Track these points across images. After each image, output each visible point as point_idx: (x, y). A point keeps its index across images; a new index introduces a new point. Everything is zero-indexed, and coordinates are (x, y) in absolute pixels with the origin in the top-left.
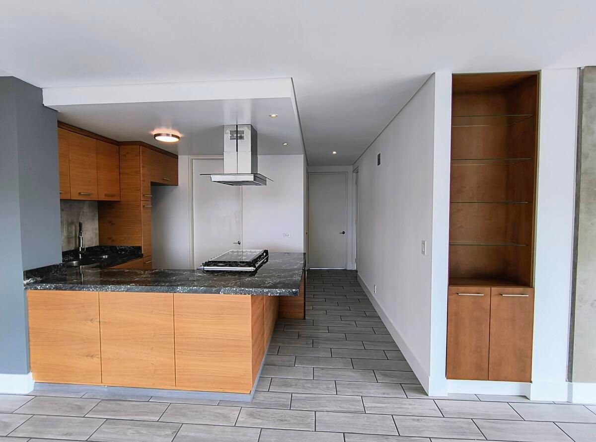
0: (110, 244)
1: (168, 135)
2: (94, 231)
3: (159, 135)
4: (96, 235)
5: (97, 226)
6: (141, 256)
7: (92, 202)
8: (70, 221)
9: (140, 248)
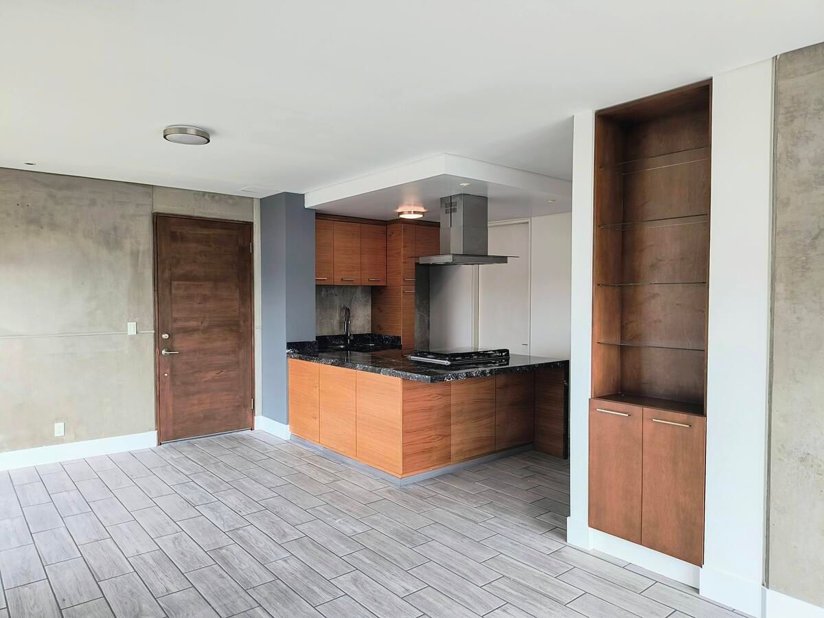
0: (379, 332)
1: (410, 212)
2: (367, 318)
3: (401, 213)
4: (368, 322)
5: (370, 312)
6: (400, 347)
7: (364, 288)
8: (342, 306)
9: (399, 338)
